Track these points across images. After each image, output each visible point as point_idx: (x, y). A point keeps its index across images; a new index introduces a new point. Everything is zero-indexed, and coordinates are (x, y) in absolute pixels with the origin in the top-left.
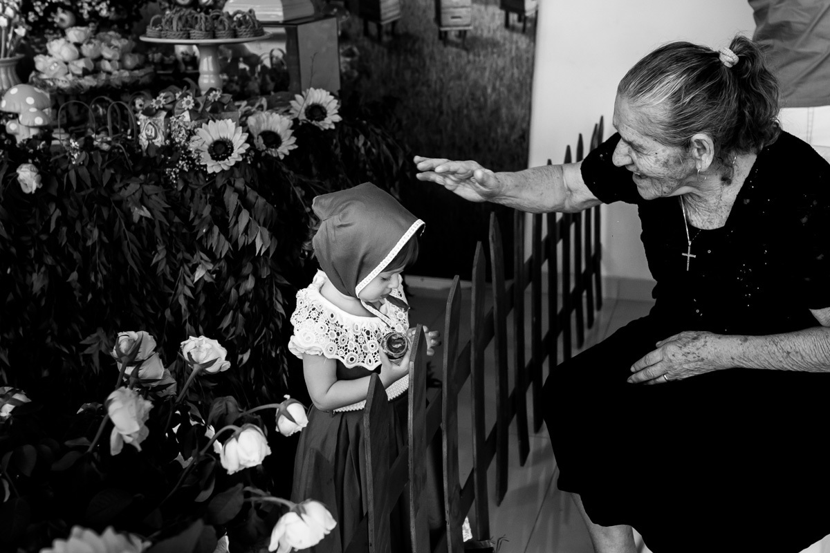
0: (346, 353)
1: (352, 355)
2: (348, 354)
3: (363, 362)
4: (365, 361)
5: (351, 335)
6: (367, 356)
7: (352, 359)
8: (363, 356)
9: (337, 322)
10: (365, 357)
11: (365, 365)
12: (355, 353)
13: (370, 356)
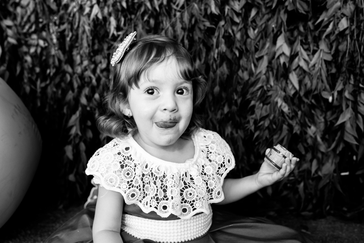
0: (129, 188)
1: (134, 191)
2: (131, 189)
3: (140, 201)
4: (143, 201)
5: (139, 172)
6: (146, 197)
7: (133, 195)
8: (142, 195)
9: (130, 156)
10: (144, 197)
11: (141, 205)
12: (138, 190)
13: (148, 199)
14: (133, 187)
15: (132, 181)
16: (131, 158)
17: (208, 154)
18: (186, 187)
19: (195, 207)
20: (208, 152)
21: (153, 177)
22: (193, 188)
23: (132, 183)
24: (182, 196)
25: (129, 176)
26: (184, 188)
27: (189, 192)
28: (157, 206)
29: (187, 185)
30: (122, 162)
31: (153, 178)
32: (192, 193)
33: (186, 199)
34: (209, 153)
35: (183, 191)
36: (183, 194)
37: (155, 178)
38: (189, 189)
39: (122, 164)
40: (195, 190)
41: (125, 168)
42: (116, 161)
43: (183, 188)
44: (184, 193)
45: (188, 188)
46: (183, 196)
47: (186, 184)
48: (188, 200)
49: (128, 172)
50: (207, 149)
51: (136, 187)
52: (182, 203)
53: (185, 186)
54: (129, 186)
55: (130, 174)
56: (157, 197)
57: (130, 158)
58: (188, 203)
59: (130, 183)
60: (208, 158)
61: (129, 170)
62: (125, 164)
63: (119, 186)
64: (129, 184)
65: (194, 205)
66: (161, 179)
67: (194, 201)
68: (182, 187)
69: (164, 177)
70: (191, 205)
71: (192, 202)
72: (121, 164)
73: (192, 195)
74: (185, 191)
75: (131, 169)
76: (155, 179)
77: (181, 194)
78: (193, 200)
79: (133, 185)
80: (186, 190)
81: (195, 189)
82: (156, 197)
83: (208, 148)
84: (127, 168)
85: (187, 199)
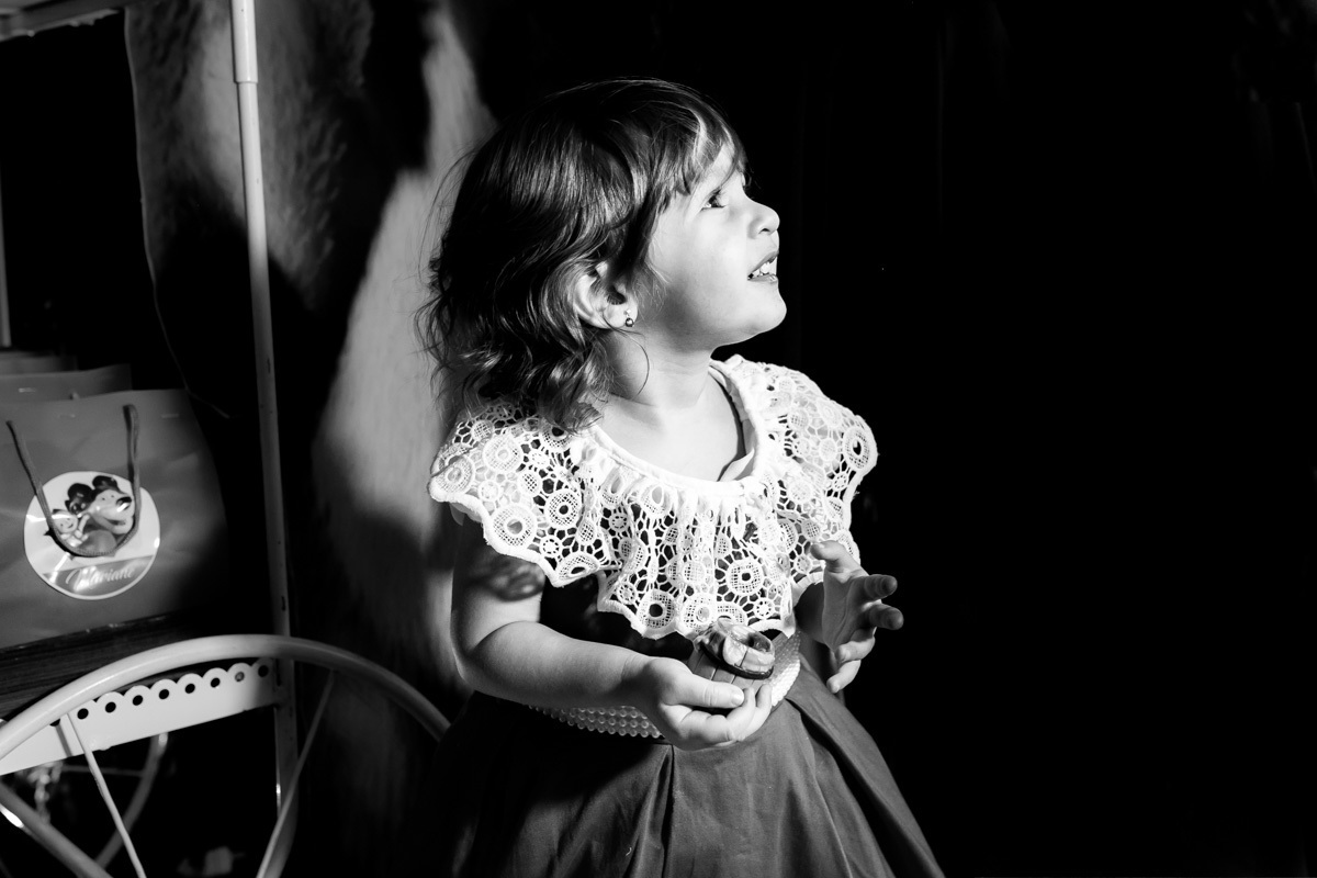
0: (566, 552)
1: (581, 560)
9: (567, 453)
12: (591, 558)
14: (575, 549)
15: (573, 531)
16: (569, 461)
17: (789, 440)
18: (738, 555)
19: (757, 615)
20: (788, 433)
21: (641, 518)
22: (755, 557)
23: (573, 538)
24: (721, 580)
25: (565, 516)
26: (732, 557)
27: (743, 571)
28: (638, 603)
29: (740, 550)
30: (547, 471)
31: (638, 521)
32: (752, 575)
33: (731, 589)
34: (792, 439)
35: (725, 567)
36: (724, 574)
37: (645, 522)
38: (745, 561)
39: (548, 477)
40: (759, 566)
41: (556, 493)
42: (530, 468)
43: (728, 558)
44: (728, 574)
45: (741, 558)
46: (724, 581)
47: (738, 547)
48: (736, 593)
49: (566, 503)
50: (785, 425)
51: (585, 549)
52: (719, 599)
53: (733, 552)
54: (564, 544)
55: (570, 511)
56: (643, 578)
57: (566, 460)
58: (736, 601)
59: (567, 536)
60: (789, 452)
61: (569, 497)
62: (556, 481)
63: (536, 544)
64: (564, 539)
65: (754, 610)
66: (658, 527)
67: (754, 598)
68: (727, 554)
69: (669, 521)
70: (746, 609)
71: (749, 602)
72: (545, 478)
73: (752, 579)
74: (731, 567)
75: (575, 495)
76: (645, 526)
77: (719, 575)
78: (751, 594)
79: (576, 543)
80: (737, 563)
81: (759, 561)
82: (639, 579)
83: (785, 421)
84: (563, 491)
85: (734, 591)
